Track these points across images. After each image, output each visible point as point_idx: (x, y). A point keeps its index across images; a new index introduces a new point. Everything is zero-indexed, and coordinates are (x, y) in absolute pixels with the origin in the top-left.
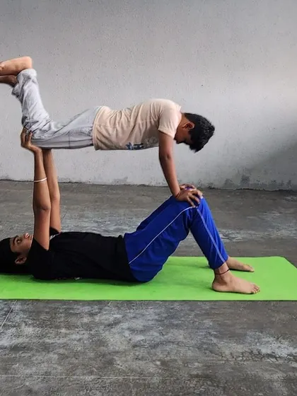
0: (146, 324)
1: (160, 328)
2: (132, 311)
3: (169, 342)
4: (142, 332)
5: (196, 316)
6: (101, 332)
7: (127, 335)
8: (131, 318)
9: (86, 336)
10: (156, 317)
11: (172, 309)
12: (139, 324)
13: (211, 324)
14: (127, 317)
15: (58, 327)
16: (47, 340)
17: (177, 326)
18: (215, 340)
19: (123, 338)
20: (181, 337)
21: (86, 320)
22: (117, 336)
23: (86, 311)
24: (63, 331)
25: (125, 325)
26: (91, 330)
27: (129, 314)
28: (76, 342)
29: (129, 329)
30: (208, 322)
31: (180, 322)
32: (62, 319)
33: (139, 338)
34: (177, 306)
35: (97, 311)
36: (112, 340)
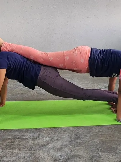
0: (63, 144)
1: (71, 146)
2: (56, 135)
3: (75, 156)
4: (60, 150)
5: (90, 137)
6: (37, 151)
7: (51, 152)
8: (55, 140)
9: (28, 155)
10: (69, 139)
11: (78, 133)
12: (59, 144)
13: (98, 142)
14: (53, 140)
15: (13, 149)
16: (5, 159)
17: (80, 145)
18: (100, 154)
19: (49, 155)
20: (82, 152)
21: (30, 143)
22: (46, 154)
23: (31, 136)
24: (16, 151)
25: (51, 145)
26: (32, 150)
27: (54, 138)
28: (22, 159)
29: (53, 148)
30: (97, 141)
31: (81, 141)
32: (17, 143)
33: (58, 154)
34: (80, 131)
35: (37, 136)
36: (42, 157)
